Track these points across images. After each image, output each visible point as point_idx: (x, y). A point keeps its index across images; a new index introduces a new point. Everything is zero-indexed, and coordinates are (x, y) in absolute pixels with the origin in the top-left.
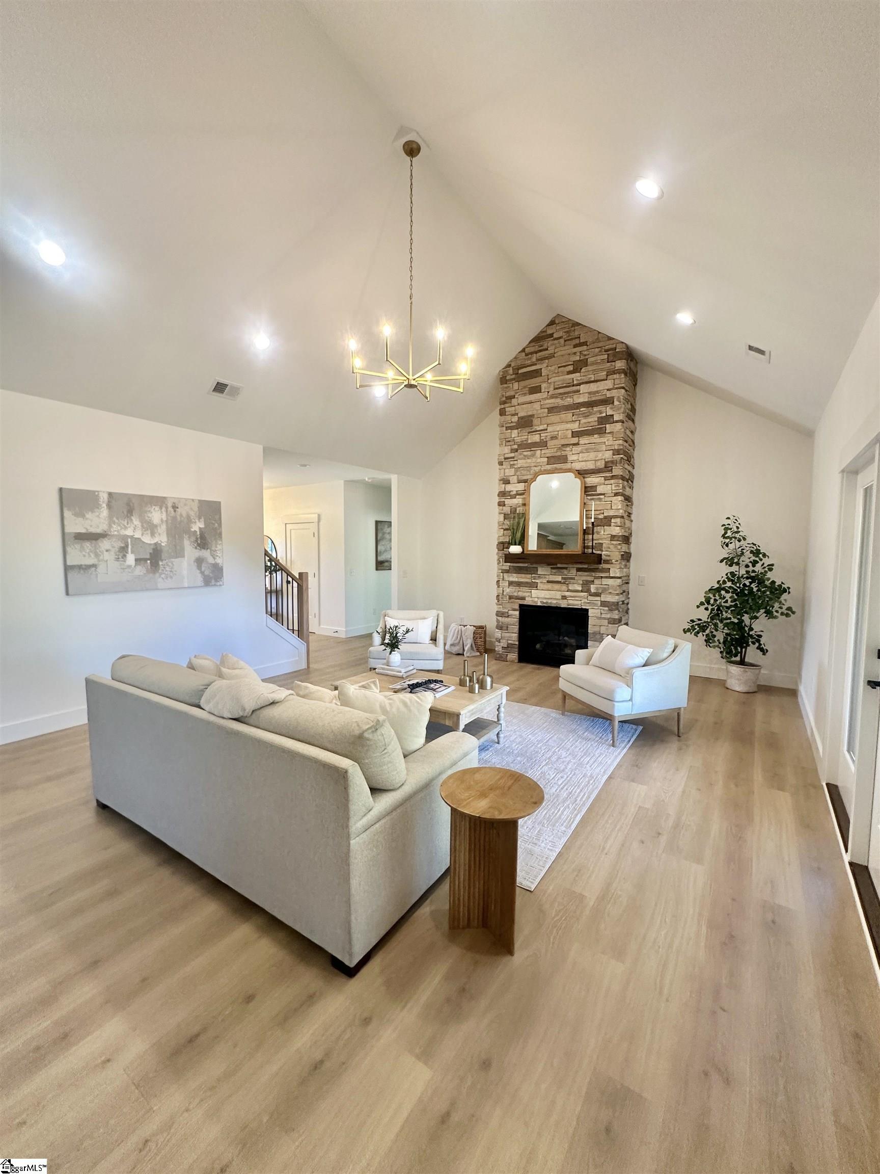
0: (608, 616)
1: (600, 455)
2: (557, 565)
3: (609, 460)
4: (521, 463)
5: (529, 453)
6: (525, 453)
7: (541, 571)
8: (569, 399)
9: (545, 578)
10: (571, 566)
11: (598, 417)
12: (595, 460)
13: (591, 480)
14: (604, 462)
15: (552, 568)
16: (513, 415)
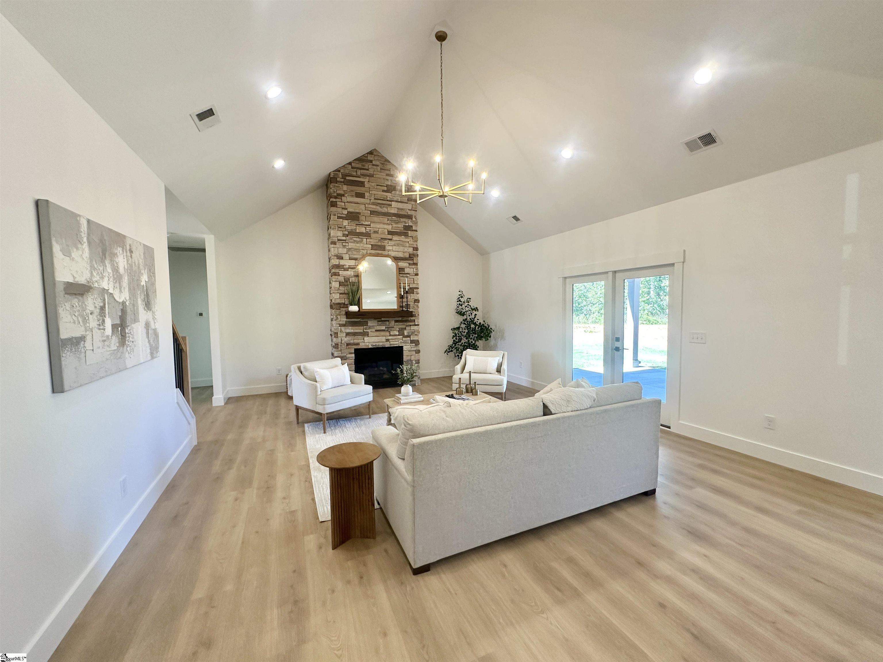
0: (415, 349)
1: (406, 249)
2: (381, 319)
3: (411, 253)
4: (351, 245)
5: (358, 239)
6: (355, 239)
7: (370, 323)
8: (385, 209)
9: (374, 328)
10: (391, 319)
11: (404, 226)
12: (403, 252)
13: (402, 264)
14: (408, 254)
15: (378, 321)
16: (343, 209)
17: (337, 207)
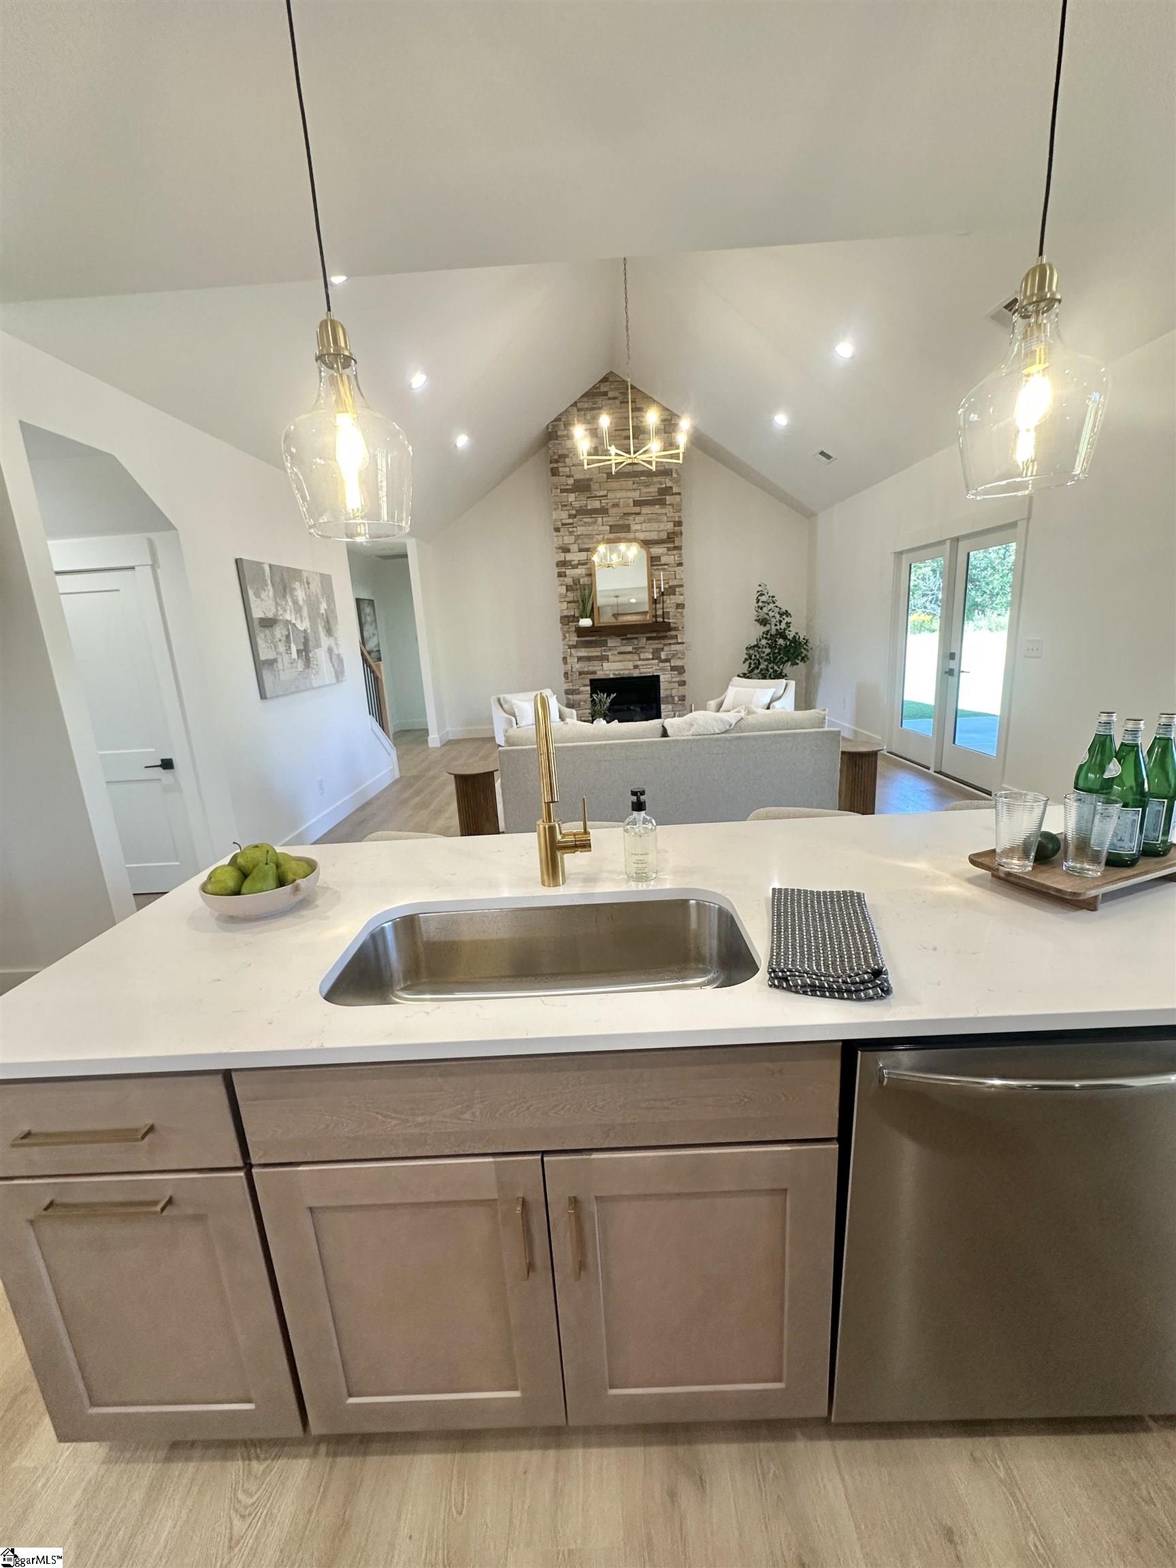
0: (678, 679)
1: (662, 526)
2: (626, 635)
3: (671, 531)
4: (580, 530)
5: (590, 520)
6: (585, 520)
7: (611, 643)
9: (616, 650)
10: (640, 635)
11: (659, 488)
12: (658, 531)
13: (657, 550)
14: (666, 534)
15: (623, 639)
16: (568, 476)
17: (559, 476)
